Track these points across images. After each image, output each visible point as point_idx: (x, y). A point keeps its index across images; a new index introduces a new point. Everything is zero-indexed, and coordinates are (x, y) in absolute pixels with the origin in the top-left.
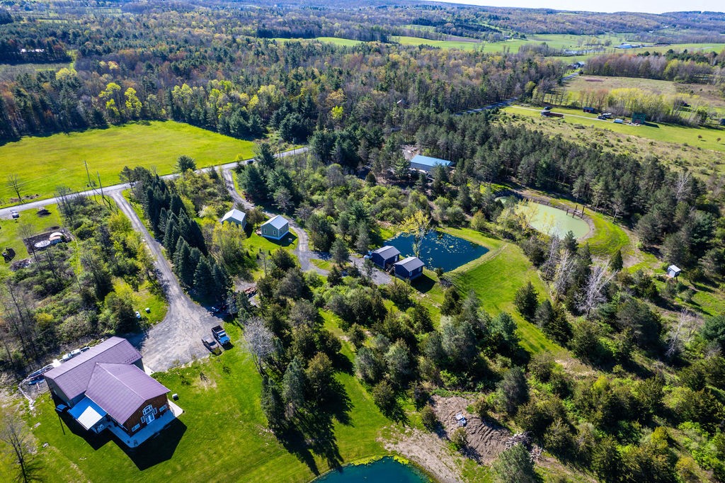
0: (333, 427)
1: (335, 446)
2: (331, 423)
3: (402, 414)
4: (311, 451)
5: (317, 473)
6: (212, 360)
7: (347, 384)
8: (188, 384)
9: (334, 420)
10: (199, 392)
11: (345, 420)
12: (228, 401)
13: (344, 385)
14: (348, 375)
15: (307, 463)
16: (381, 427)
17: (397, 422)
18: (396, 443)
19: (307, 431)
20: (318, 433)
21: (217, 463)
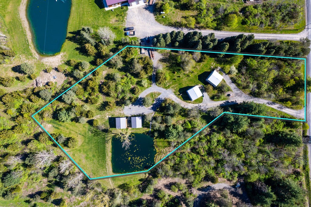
0: (77, 44)
1: (72, 41)
2: (79, 45)
3: (68, 65)
4: (75, 35)
5: (69, 33)
6: (123, 27)
7: (87, 59)
8: (117, 16)
9: (79, 46)
10: (111, 17)
11: (77, 49)
12: (103, 24)
13: (87, 57)
14: (91, 61)
15: (72, 32)
16: (68, 56)
17: (67, 61)
18: (61, 56)
19: (81, 38)
20: (78, 40)
21: (85, 13)
